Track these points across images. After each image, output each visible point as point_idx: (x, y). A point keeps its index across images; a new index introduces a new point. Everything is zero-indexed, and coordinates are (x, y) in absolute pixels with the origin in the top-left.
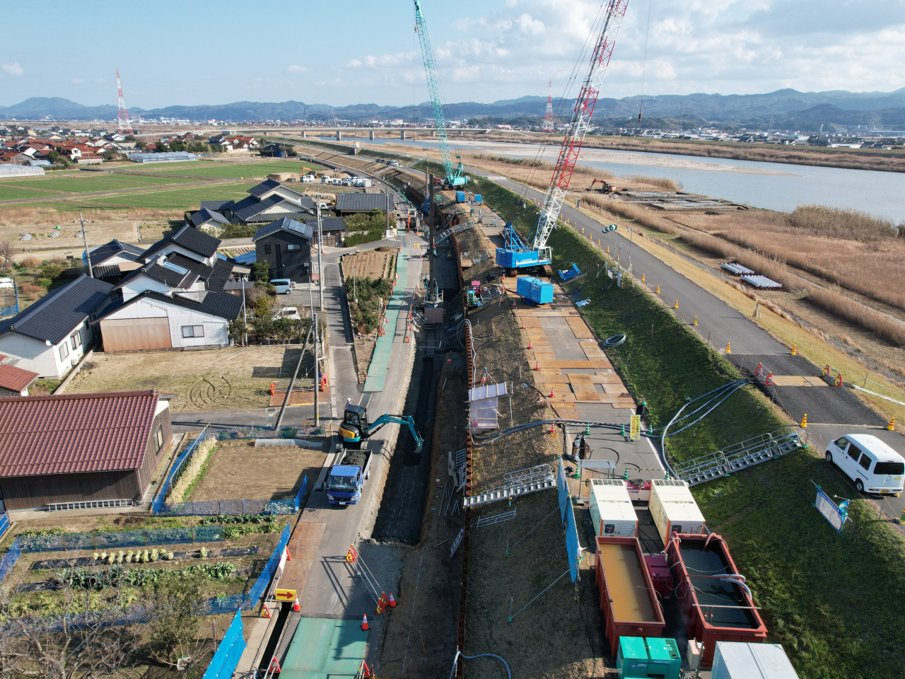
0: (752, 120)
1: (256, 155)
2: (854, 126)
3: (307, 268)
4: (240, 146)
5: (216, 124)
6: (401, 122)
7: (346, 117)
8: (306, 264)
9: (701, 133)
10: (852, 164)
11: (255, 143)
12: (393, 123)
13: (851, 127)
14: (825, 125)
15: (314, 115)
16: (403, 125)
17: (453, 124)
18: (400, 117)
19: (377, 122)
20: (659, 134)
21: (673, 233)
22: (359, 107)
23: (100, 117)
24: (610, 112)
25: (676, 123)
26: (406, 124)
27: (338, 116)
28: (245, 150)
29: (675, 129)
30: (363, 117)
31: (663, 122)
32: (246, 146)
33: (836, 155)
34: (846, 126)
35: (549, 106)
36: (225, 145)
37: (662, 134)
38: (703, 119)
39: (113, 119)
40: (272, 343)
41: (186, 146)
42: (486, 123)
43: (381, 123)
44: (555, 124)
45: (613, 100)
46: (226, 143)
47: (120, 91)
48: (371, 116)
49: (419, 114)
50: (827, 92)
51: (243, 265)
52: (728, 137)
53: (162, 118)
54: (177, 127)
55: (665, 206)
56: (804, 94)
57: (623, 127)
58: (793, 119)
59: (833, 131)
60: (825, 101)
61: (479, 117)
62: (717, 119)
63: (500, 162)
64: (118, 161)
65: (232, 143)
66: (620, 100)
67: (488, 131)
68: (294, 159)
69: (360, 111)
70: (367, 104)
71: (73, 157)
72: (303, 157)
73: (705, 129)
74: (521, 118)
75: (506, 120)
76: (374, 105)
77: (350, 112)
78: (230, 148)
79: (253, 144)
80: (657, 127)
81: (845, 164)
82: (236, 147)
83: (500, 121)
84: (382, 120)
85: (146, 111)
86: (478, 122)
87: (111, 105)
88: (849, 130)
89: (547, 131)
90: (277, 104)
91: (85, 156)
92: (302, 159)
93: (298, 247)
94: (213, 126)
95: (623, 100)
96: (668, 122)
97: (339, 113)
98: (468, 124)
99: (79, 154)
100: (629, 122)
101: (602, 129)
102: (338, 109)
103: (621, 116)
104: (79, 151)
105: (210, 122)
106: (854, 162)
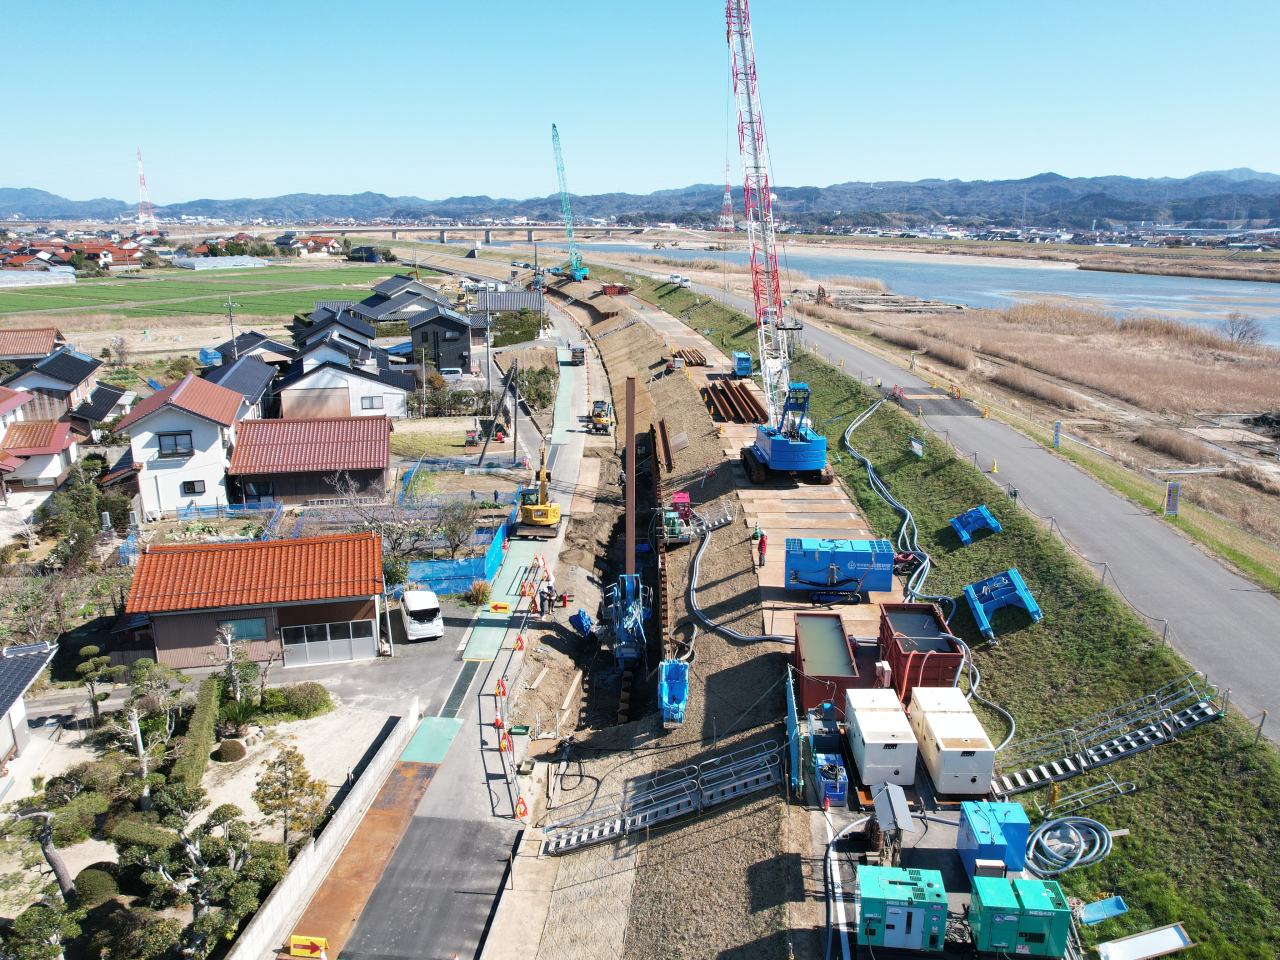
0: (1003, 214)
1: (343, 260)
2: (1136, 222)
3: (466, 357)
4: (316, 249)
5: (265, 224)
6: (524, 220)
7: (446, 214)
8: (465, 353)
9: (932, 231)
10: (1114, 267)
11: (336, 245)
12: (513, 221)
13: (1132, 223)
14: (1099, 221)
15: (401, 211)
16: (528, 224)
17: (597, 223)
18: (523, 214)
19: (490, 220)
20: (876, 233)
21: (867, 330)
22: (464, 200)
23: (94, 216)
24: (811, 206)
25: (900, 219)
26: (531, 222)
27: (436, 213)
28: (323, 255)
29: (898, 227)
30: (470, 214)
31: (883, 218)
32: (324, 249)
33: (1097, 255)
34: (1125, 222)
35: (728, 196)
36: (298, 248)
37: (880, 232)
38: (938, 214)
39: (113, 218)
40: (450, 416)
41: (248, 249)
42: (642, 221)
43: (497, 222)
44: (735, 222)
45: (816, 190)
46: (299, 245)
47: (142, 178)
48: (481, 212)
49: (548, 210)
50: (1101, 178)
51: (397, 354)
52: (966, 236)
53: (184, 217)
54: (212, 228)
55: (864, 307)
56: (1072, 180)
57: (829, 224)
58: (1056, 212)
59: (1108, 228)
60: (1098, 190)
61: (632, 213)
62: (956, 214)
63: (665, 266)
64: (161, 267)
65: (306, 246)
66: (825, 190)
67: (646, 229)
68: (393, 264)
69: (465, 206)
70: (475, 196)
71: (101, 263)
72: (405, 262)
73: (939, 226)
74: (690, 214)
75: (669, 217)
76: (486, 197)
77: (452, 207)
78: (304, 252)
79: (333, 247)
80: (874, 225)
81: (1105, 266)
82: (312, 250)
83: (661, 218)
84: (498, 217)
85: (160, 208)
86: (630, 219)
87: (109, 198)
88: (1131, 227)
89: (726, 230)
90: (348, 197)
91: (117, 262)
92: (405, 265)
93: (456, 334)
94: (263, 226)
95: (829, 189)
96: (889, 218)
97: (435, 208)
98: (617, 222)
99: (110, 259)
100: (836, 218)
101: (800, 227)
102: (435, 204)
103: (827, 211)
104: (110, 255)
105: (256, 221)
106: (1116, 263)
